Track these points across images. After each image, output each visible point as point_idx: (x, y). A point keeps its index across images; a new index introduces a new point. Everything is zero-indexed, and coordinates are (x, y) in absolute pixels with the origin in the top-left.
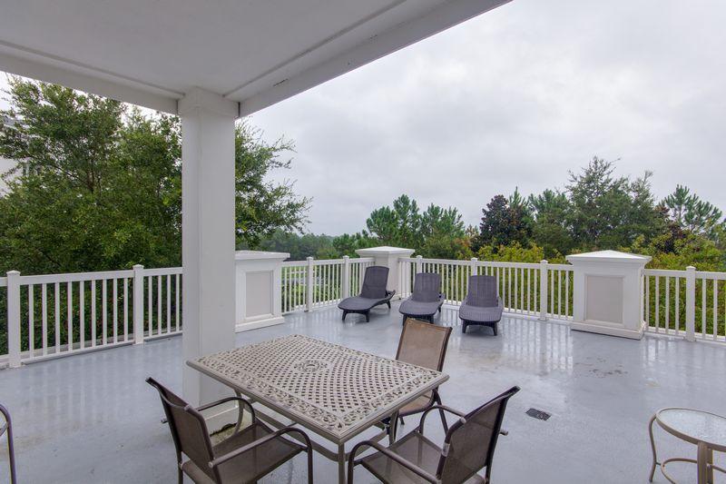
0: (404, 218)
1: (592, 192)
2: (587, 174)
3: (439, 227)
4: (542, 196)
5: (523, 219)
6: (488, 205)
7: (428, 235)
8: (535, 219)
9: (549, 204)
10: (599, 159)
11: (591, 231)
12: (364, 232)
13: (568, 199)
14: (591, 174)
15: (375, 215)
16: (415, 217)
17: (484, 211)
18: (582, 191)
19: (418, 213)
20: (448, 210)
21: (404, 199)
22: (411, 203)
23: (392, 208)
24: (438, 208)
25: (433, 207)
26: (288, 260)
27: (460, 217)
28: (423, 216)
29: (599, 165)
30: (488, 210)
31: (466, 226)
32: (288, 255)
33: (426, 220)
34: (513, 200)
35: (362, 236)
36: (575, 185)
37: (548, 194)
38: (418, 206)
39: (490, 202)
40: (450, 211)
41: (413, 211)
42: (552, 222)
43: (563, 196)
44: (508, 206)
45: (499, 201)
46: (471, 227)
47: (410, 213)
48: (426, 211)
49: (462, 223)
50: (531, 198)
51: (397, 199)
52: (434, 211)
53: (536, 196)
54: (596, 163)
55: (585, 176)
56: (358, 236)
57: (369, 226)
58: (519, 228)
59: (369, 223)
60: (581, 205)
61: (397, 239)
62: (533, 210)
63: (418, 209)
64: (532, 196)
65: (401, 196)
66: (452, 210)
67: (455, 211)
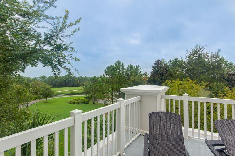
0: (119, 69)
4: (174, 60)
6: (154, 64)
9: (176, 63)
10: (198, 45)
12: (104, 75)
14: (195, 51)
15: (108, 68)
16: (123, 69)
17: (153, 66)
19: (125, 67)
20: (136, 67)
21: (119, 62)
22: (121, 64)
23: (114, 66)
24: (132, 66)
25: (130, 65)
27: (140, 69)
28: (126, 69)
29: (198, 47)
30: (154, 66)
35: (103, 77)
36: (189, 55)
37: (176, 60)
38: (124, 65)
39: (155, 63)
45: (158, 63)
46: (145, 73)
47: (121, 67)
48: (128, 67)
49: (141, 71)
51: (116, 62)
52: (131, 67)
53: (172, 60)
54: (197, 47)
55: (192, 52)
56: (101, 77)
59: (106, 72)
63: (124, 66)
64: (170, 60)
65: (117, 61)
66: (137, 66)
67: (138, 67)
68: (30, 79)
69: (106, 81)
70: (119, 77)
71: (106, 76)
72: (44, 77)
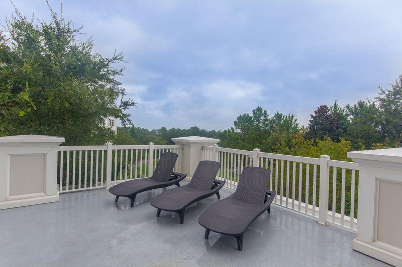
0: (258, 120)
1: (398, 102)
2: (394, 89)
3: (281, 126)
4: (357, 105)
5: (341, 121)
6: (315, 112)
7: (274, 131)
8: (351, 121)
9: (362, 111)
11: (397, 131)
12: (232, 128)
13: (377, 107)
14: (398, 89)
15: (239, 118)
16: (266, 120)
17: (312, 116)
18: (389, 101)
19: (268, 118)
20: (288, 116)
21: (259, 109)
22: (263, 112)
23: (251, 114)
24: (281, 114)
25: (278, 113)
26: (63, 144)
27: (296, 120)
28: (271, 119)
30: (314, 115)
31: (300, 126)
32: (62, 140)
33: (273, 121)
34: (333, 109)
35: (231, 131)
36: (383, 96)
37: (361, 104)
38: (268, 113)
39: (317, 110)
40: (289, 117)
41: (265, 116)
42: (365, 123)
43: (374, 105)
44: (329, 113)
45: (323, 110)
46: (303, 127)
47: (262, 118)
48: (273, 116)
49: (297, 124)
50: (348, 107)
51: (255, 109)
52: (279, 116)
53: (352, 106)
55: (392, 90)
56: (229, 131)
57: (235, 125)
58: (337, 128)
59: (236, 123)
60: (388, 111)
61: (253, 133)
62: (348, 115)
63: (268, 115)
64: (348, 105)
65: (257, 107)
66: (291, 116)
67: (293, 117)
68: (148, 131)
69: (235, 137)
70: (254, 132)
71: (235, 131)
72: (164, 129)
